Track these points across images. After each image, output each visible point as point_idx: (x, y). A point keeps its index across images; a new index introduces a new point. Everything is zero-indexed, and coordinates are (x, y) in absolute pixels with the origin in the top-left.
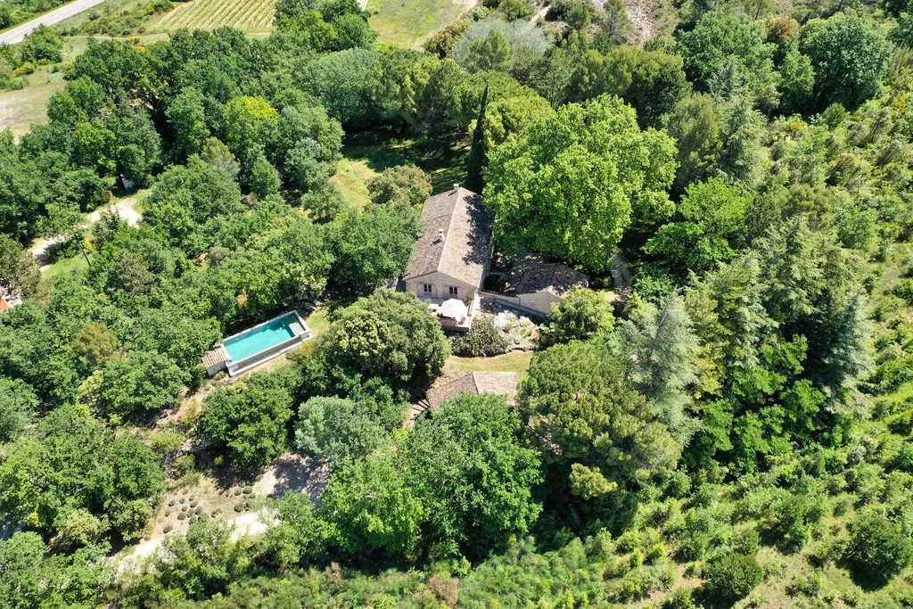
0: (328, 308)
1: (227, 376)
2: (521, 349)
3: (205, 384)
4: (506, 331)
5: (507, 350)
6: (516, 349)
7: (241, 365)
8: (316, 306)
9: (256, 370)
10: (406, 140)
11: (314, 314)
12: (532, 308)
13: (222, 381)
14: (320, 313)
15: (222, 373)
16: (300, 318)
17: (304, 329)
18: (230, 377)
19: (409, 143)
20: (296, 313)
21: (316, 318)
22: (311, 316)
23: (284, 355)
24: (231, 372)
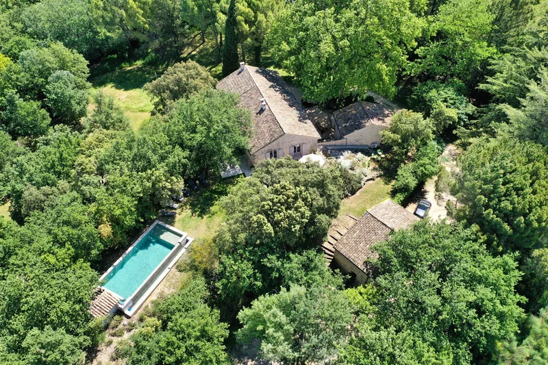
0: (188, 207)
1: (124, 317)
2: (371, 179)
3: (102, 339)
4: (352, 169)
5: (362, 184)
6: (368, 180)
7: (135, 300)
8: (175, 209)
9: (154, 298)
10: (135, 61)
11: (178, 217)
12: (357, 144)
13: (121, 326)
14: (184, 214)
15: (117, 317)
16: (167, 226)
17: (181, 236)
18: (128, 317)
19: (139, 63)
20: (160, 223)
21: (183, 220)
22: (176, 219)
23: (174, 270)
24: (127, 312)
